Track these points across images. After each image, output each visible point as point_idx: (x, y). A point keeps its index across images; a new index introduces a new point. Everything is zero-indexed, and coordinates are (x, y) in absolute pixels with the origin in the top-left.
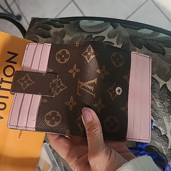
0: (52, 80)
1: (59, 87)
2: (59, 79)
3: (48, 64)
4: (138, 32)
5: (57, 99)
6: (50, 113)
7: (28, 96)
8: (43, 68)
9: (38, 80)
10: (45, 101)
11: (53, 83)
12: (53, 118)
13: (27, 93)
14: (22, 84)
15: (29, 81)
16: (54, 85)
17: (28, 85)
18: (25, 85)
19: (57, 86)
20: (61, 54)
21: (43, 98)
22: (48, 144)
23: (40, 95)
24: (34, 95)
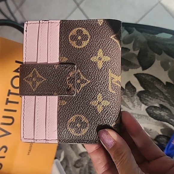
0: (68, 73)
1: (79, 81)
2: (77, 70)
3: (60, 51)
4: (155, 37)
5: (79, 97)
6: (73, 119)
7: (41, 99)
8: (54, 57)
9: (49, 75)
10: (64, 103)
11: (71, 77)
12: (78, 125)
13: (38, 95)
14: (30, 84)
15: (38, 78)
16: (72, 80)
17: (38, 84)
18: (34, 84)
19: (77, 80)
20: (76, 35)
21: (60, 99)
22: (59, 160)
23: (56, 95)
24: (48, 97)
